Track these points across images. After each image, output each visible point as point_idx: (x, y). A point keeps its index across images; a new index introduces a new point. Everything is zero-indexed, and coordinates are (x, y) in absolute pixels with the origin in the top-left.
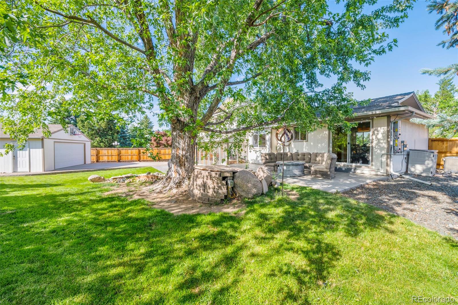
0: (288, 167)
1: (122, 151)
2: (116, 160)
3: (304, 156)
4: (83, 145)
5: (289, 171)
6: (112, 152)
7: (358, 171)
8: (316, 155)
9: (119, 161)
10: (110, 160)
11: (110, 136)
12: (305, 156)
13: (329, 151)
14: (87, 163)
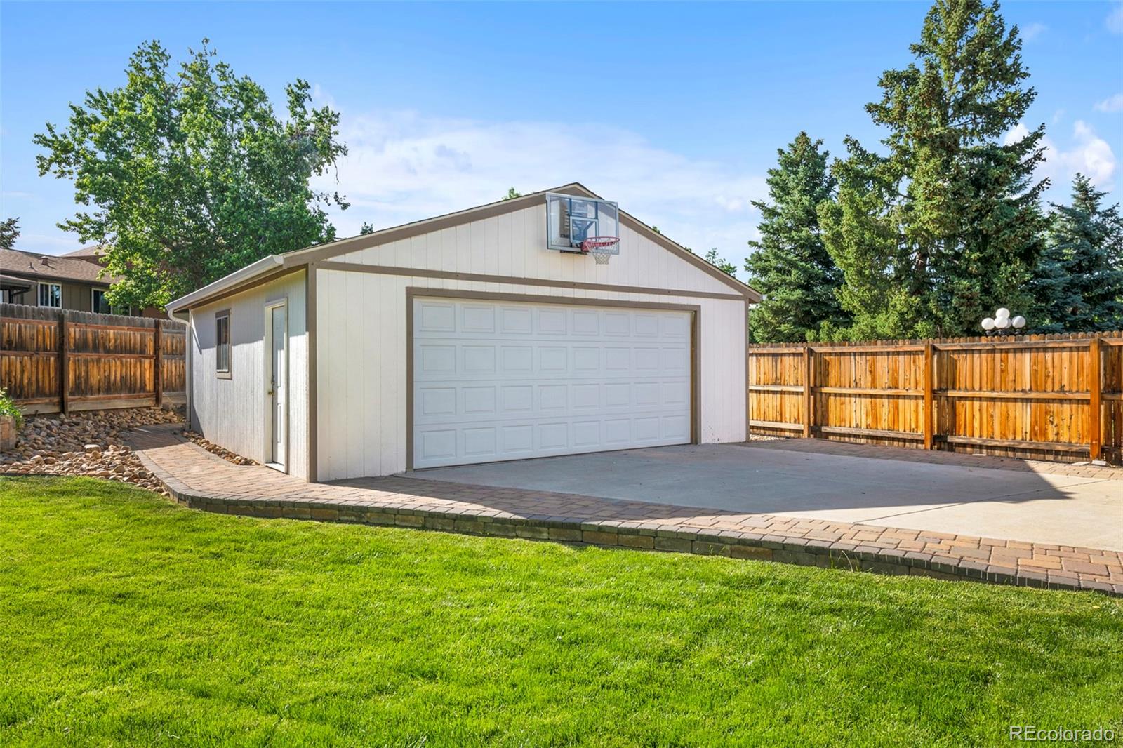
1: (963, 363)
2: (921, 432)
4: (686, 318)
6: (894, 372)
9: (940, 440)
10: (883, 427)
11: (970, 276)
14: (706, 437)
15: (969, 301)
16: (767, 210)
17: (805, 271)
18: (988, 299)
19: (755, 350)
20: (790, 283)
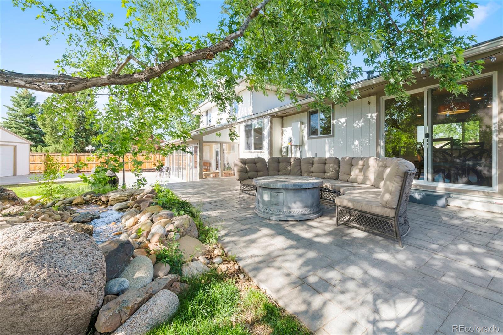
0: (275, 194)
2: (74, 170)
3: (325, 164)
4: (12, 148)
5: (277, 205)
6: (68, 159)
7: (454, 204)
8: (352, 163)
9: (78, 171)
12: (327, 165)
13: (378, 155)
14: (18, 173)
15: (83, 143)
16: (10, 108)
17: (28, 130)
18: (87, 143)
19: (31, 154)
20: (22, 132)
